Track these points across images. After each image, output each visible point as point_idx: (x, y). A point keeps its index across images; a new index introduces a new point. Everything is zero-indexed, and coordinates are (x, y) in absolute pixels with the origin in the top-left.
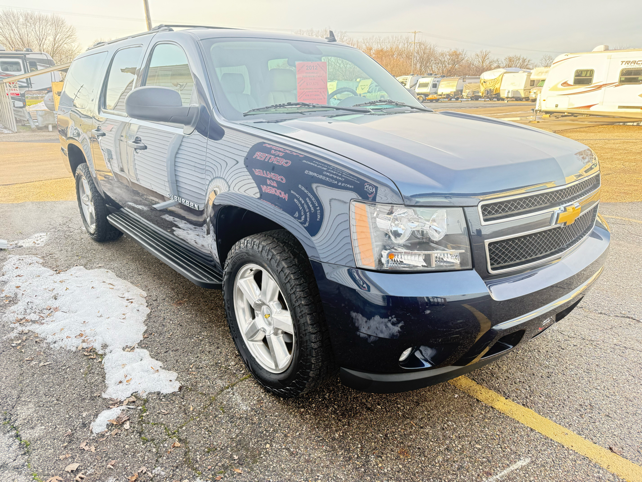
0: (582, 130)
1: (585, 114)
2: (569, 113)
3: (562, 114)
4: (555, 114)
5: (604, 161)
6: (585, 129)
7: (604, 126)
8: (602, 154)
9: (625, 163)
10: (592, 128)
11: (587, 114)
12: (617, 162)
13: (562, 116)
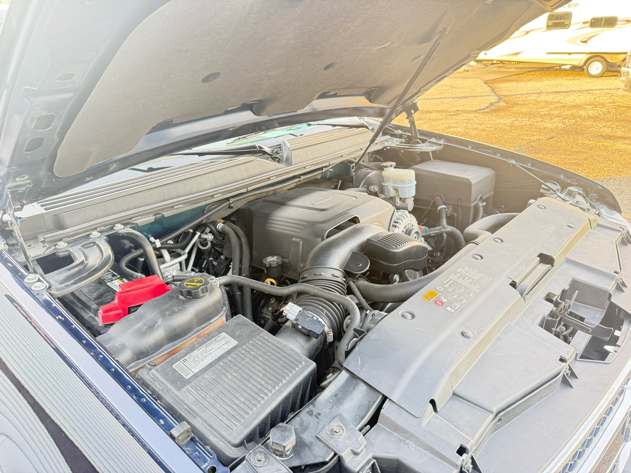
0: (511, 78)
1: (513, 62)
2: (498, 61)
3: (491, 62)
4: (484, 62)
5: (543, 119)
6: (515, 78)
7: (532, 73)
8: (539, 110)
9: (565, 121)
10: (521, 76)
11: (515, 62)
12: (556, 119)
13: (492, 64)
